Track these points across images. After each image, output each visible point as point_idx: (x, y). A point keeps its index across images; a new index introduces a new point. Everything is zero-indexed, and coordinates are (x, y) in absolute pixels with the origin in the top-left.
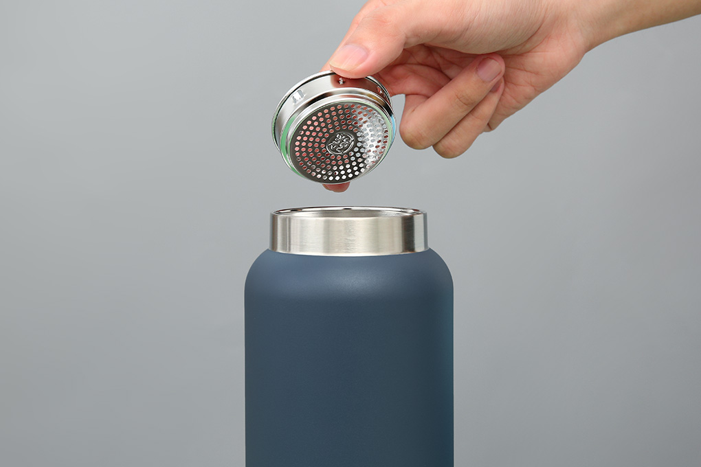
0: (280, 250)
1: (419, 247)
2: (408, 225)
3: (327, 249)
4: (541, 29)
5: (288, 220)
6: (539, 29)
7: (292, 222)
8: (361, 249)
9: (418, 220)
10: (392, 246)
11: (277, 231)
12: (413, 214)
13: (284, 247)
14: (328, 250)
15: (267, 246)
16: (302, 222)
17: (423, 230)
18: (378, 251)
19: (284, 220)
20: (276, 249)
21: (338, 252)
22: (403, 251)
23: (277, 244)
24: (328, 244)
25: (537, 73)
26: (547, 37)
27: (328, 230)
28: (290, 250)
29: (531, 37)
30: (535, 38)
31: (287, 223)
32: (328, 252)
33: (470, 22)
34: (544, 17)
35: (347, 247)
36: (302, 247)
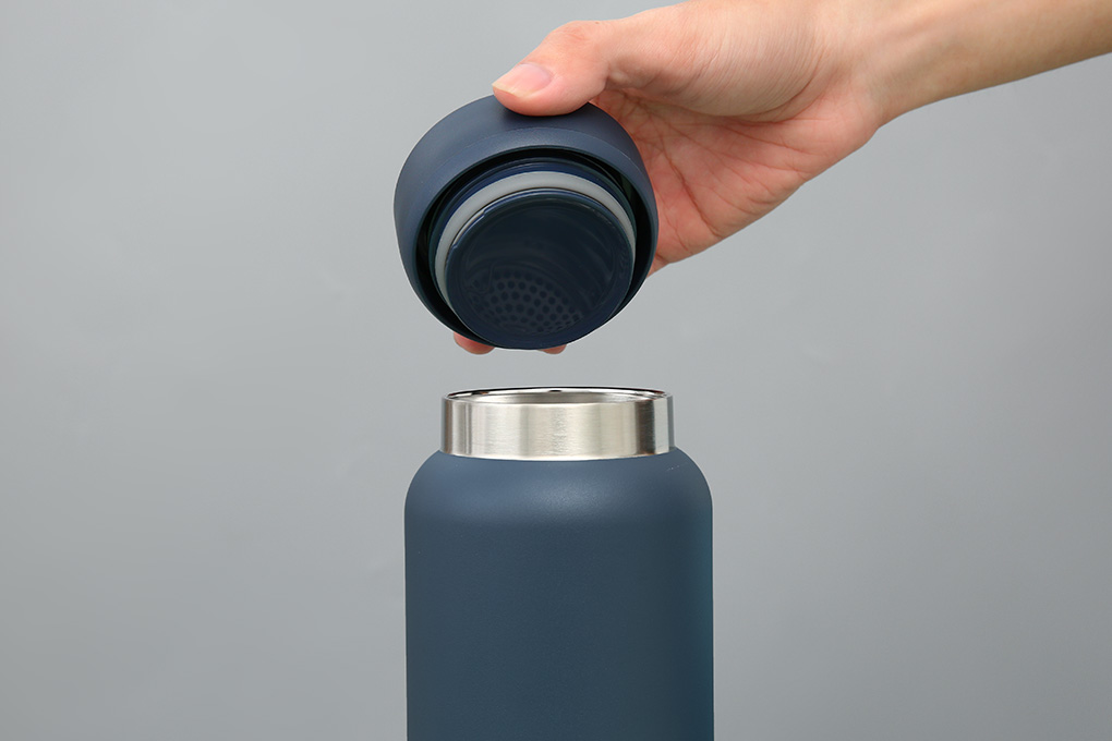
0: (456, 452)
1: (661, 448)
2: (645, 413)
3: (526, 449)
4: (810, 86)
5: (467, 408)
6: (807, 85)
7: (474, 409)
8: (575, 449)
9: (660, 407)
10: (622, 445)
11: (451, 424)
12: (653, 397)
13: (462, 449)
14: (526, 452)
15: (438, 446)
16: (488, 409)
17: (667, 421)
18: (600, 452)
19: (462, 408)
20: (451, 450)
21: (540, 455)
22: (638, 453)
23: (451, 443)
24: (527, 442)
25: (802, 150)
26: (820, 96)
27: (526, 424)
28: (470, 452)
29: (796, 96)
30: (801, 100)
31: (466, 413)
32: (527, 455)
33: (703, 66)
34: (816, 68)
35: (555, 445)
36: (489, 448)
